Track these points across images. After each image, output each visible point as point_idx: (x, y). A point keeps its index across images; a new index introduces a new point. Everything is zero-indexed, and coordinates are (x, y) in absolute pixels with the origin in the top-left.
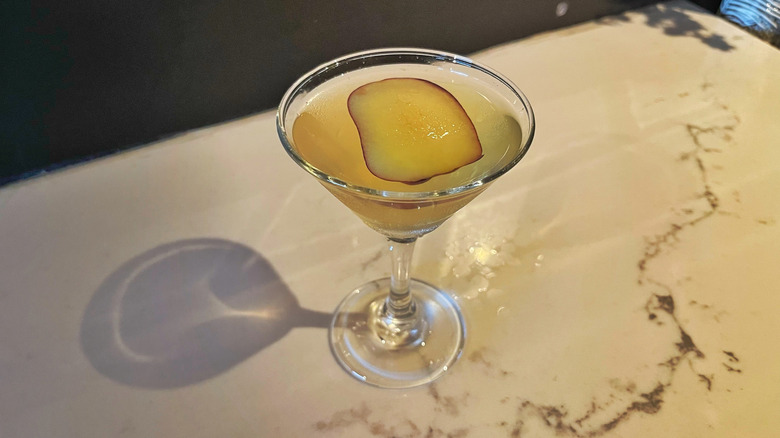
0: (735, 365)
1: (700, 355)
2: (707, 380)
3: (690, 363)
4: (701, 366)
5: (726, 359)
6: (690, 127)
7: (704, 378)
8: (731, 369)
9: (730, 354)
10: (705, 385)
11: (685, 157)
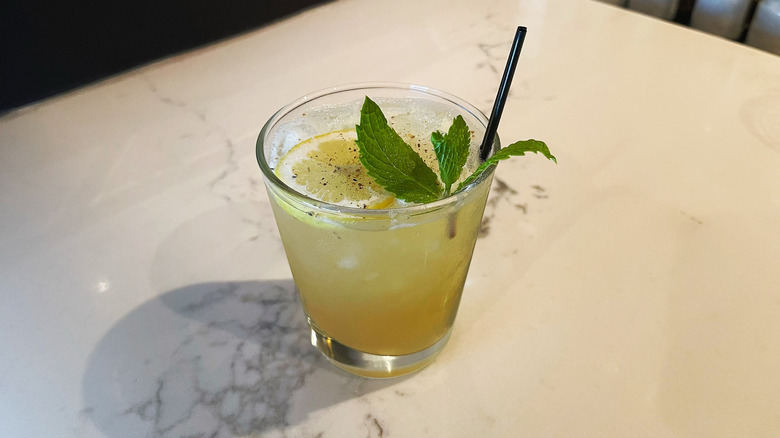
0: (542, 194)
1: (514, 192)
2: (523, 208)
3: (507, 199)
4: (516, 200)
5: (535, 191)
6: (481, 46)
7: (519, 207)
8: (539, 197)
9: (538, 188)
10: (521, 211)
11: (480, 66)
